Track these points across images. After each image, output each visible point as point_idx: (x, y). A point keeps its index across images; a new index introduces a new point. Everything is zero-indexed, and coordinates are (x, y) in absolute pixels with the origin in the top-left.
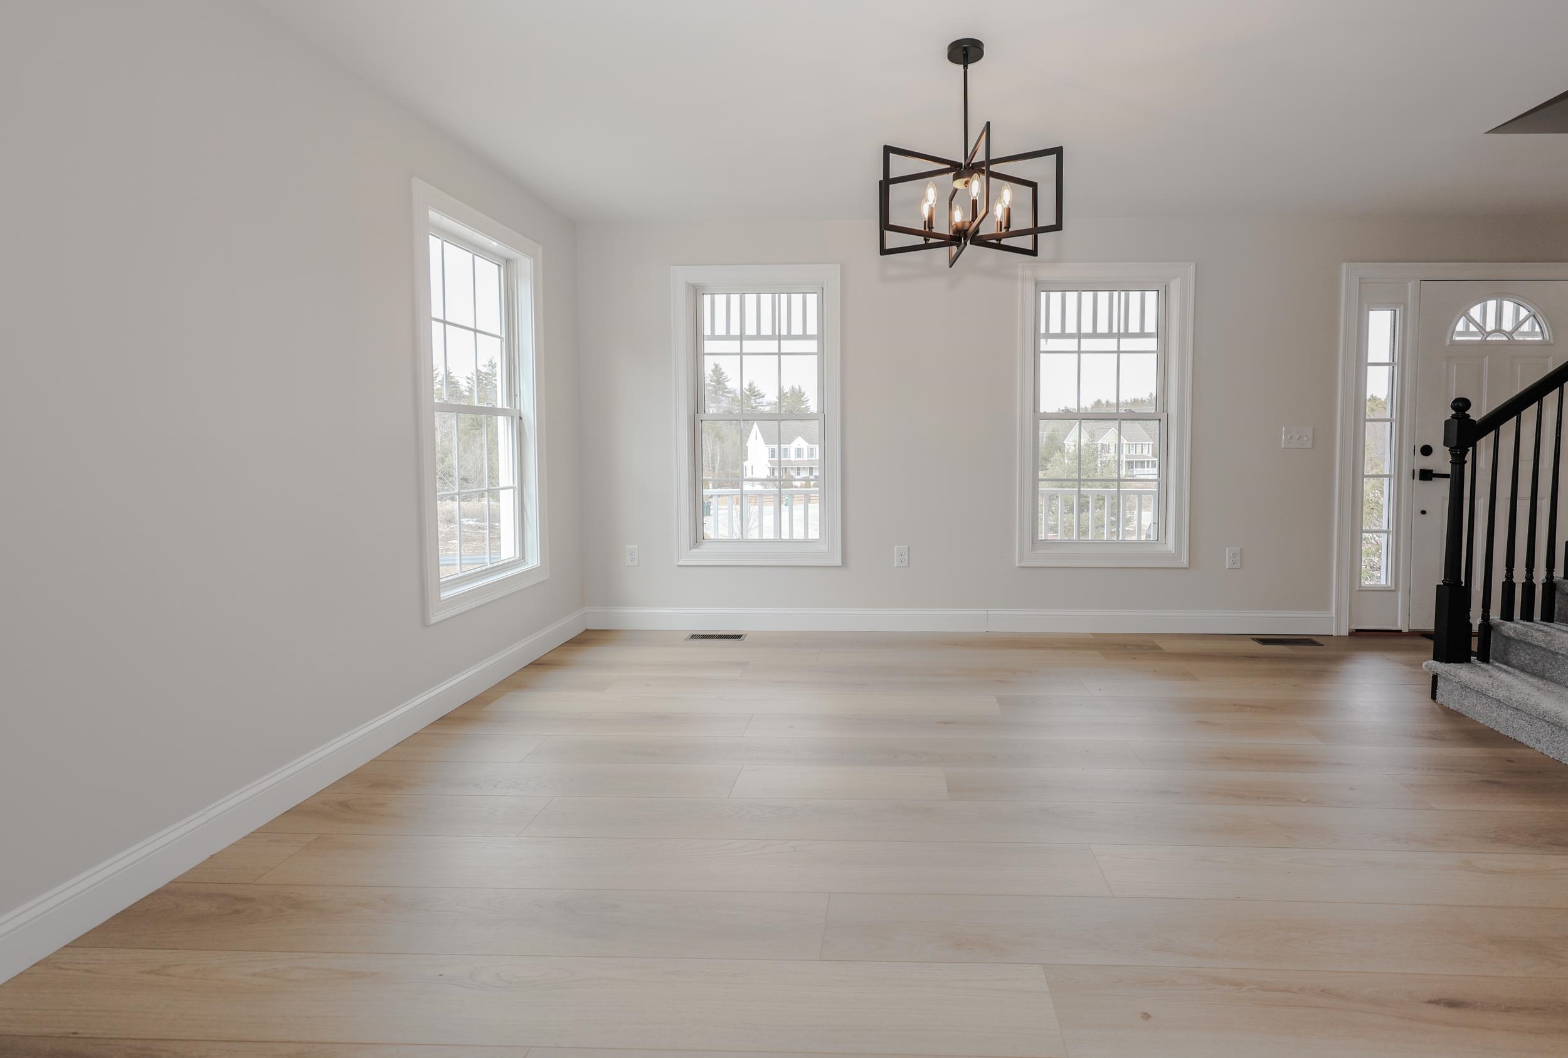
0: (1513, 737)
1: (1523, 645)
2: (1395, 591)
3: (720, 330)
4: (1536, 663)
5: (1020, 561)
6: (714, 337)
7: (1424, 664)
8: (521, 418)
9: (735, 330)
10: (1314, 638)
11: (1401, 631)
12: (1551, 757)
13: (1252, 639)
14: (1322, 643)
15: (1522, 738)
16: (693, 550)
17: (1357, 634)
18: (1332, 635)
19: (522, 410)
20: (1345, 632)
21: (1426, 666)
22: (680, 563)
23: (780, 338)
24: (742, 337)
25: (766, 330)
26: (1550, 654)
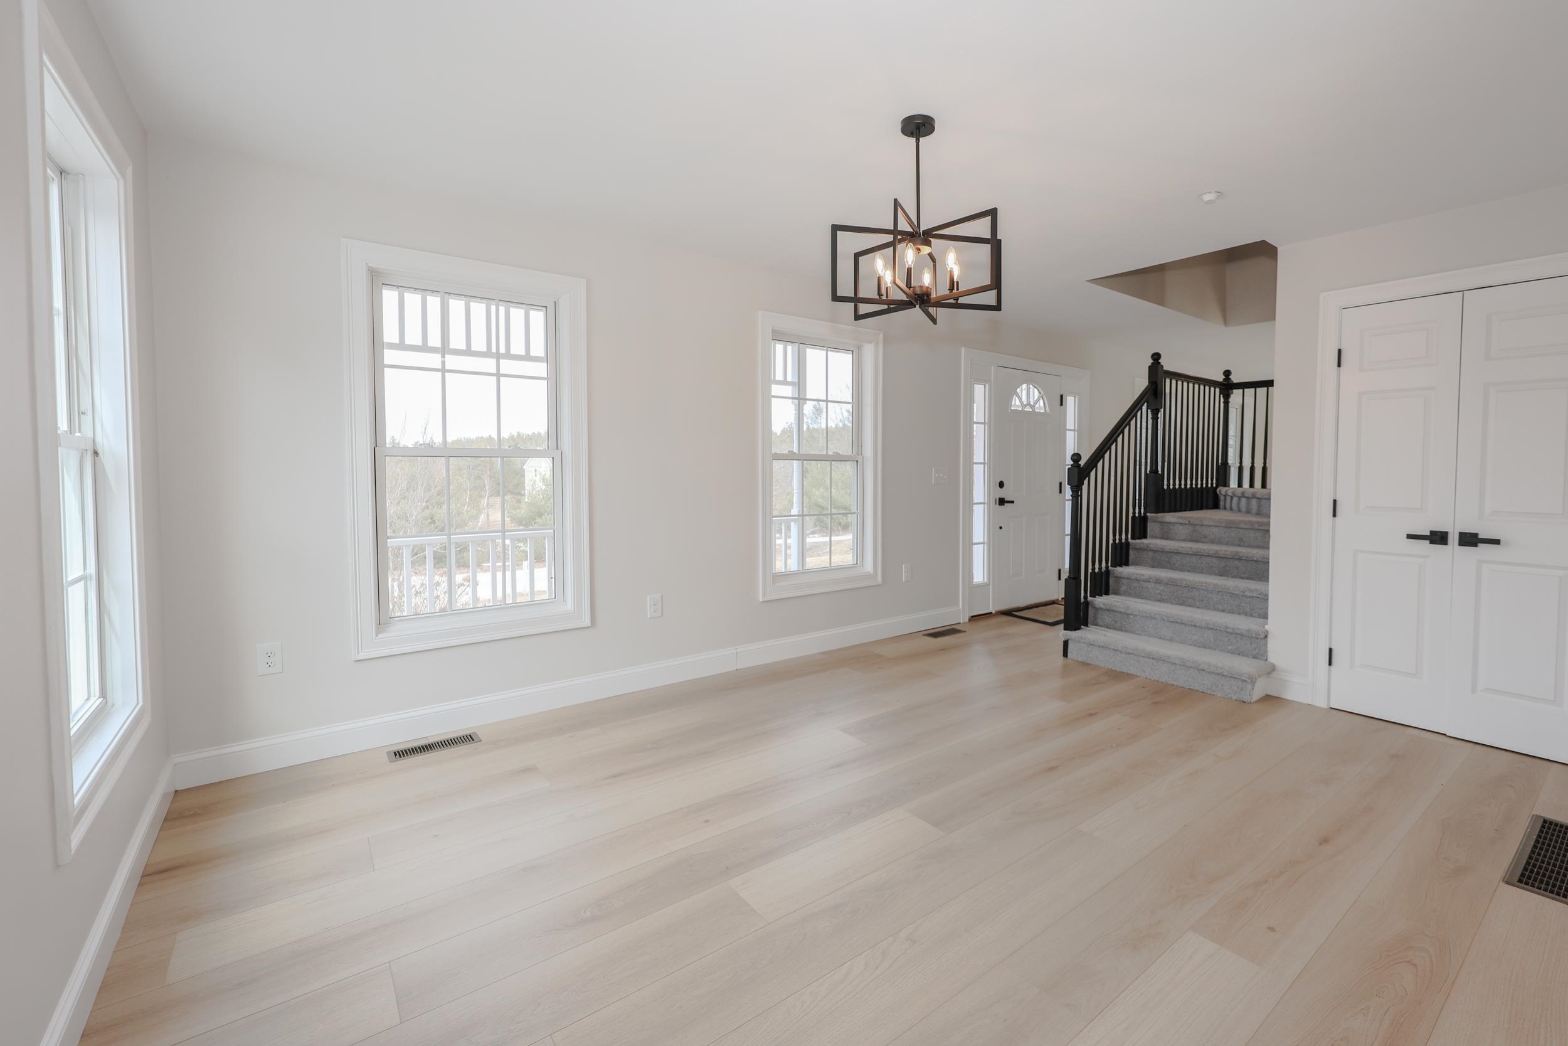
0: (1126, 672)
1: (1107, 612)
2: (989, 585)
3: (413, 337)
4: (1116, 622)
5: (764, 596)
6: (402, 346)
7: (1061, 635)
8: (96, 453)
9: (435, 340)
10: (957, 627)
11: (991, 613)
12: (1153, 679)
13: (924, 635)
14: (964, 630)
15: (1132, 671)
16: (380, 636)
17: (974, 618)
18: (960, 623)
19: (99, 439)
20: (967, 620)
21: (1063, 635)
22: (359, 657)
23: (498, 356)
24: (444, 349)
25: (479, 344)
26: (1125, 616)
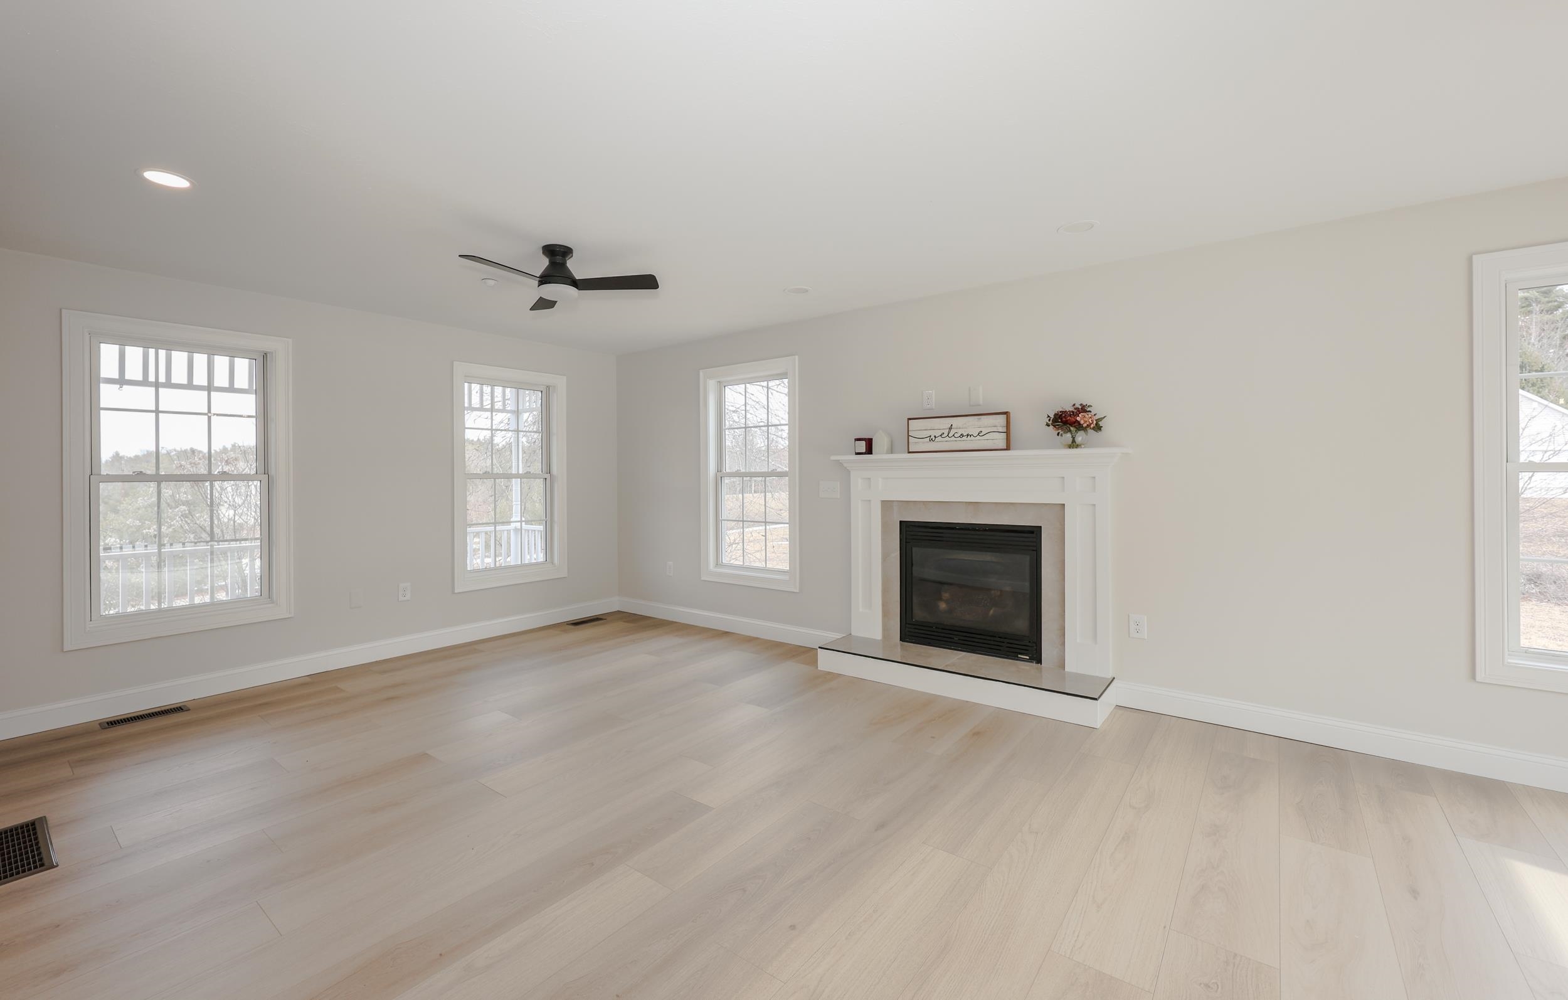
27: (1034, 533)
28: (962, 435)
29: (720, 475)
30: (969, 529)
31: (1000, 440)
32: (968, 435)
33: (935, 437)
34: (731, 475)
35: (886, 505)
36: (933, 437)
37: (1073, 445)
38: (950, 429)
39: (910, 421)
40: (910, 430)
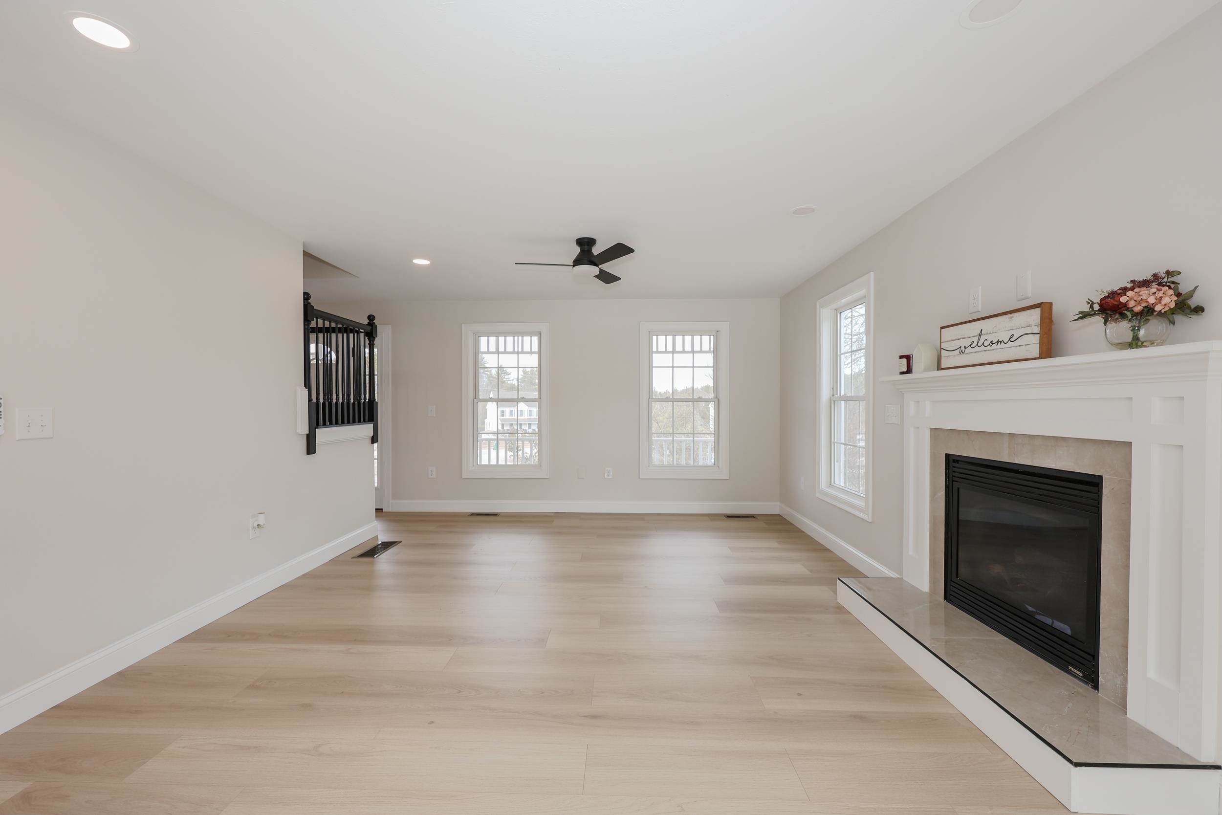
27: (1093, 484)
28: (992, 343)
29: (833, 401)
30: (1017, 472)
31: (1033, 345)
32: (998, 342)
33: (965, 348)
34: (847, 399)
35: (936, 433)
36: (963, 348)
37: (1135, 343)
38: (980, 335)
39: (942, 330)
40: (942, 341)
